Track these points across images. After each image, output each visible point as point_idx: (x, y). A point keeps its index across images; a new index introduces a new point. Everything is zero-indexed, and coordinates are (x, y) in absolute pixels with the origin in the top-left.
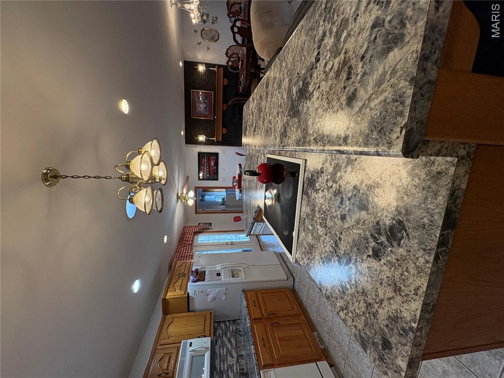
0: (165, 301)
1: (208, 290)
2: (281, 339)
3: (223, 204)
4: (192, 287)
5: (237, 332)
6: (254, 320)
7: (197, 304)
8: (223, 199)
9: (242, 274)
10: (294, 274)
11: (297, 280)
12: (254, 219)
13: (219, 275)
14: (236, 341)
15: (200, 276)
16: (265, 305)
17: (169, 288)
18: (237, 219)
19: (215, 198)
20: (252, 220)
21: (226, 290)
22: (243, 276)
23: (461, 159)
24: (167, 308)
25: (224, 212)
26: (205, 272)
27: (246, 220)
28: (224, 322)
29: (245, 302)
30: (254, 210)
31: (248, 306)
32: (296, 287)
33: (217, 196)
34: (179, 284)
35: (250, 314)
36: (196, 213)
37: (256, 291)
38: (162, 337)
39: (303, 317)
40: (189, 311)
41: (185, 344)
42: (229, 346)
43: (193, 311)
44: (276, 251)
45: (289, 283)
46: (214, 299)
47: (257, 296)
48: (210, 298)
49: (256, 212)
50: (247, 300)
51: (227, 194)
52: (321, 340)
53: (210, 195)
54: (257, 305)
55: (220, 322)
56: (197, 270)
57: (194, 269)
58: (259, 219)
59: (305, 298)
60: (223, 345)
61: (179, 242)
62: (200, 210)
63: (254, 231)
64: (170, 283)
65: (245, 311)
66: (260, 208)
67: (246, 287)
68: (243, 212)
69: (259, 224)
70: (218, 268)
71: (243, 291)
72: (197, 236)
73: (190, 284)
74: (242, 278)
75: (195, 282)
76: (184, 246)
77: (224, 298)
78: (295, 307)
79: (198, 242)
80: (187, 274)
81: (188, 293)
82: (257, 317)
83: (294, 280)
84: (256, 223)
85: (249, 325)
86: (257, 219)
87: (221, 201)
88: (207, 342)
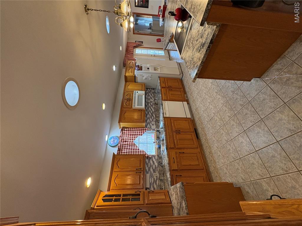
0: (126, 77)
1: (144, 75)
2: (171, 94)
3: (150, 28)
4: (137, 73)
5: (154, 92)
6: (162, 87)
7: (139, 80)
8: (150, 24)
9: (159, 70)
10: (183, 73)
11: (184, 75)
12: (169, 40)
13: (148, 69)
14: (154, 95)
15: (140, 68)
16: (168, 83)
17: (126, 72)
18: (159, 41)
19: (145, 23)
20: (168, 41)
21: (151, 76)
22: (160, 71)
23: (217, 26)
24: (126, 79)
25: (150, 34)
26: (142, 67)
27: (165, 41)
28: (149, 89)
29: (159, 81)
30: (170, 35)
31: (160, 83)
32: (183, 79)
33: (147, 21)
34: (130, 70)
35: (161, 85)
36: (134, 33)
37: (164, 78)
38: (126, 89)
39: (182, 89)
40: (135, 82)
41: (135, 92)
42: (151, 96)
43: (137, 82)
44: (178, 62)
45: (180, 77)
46: (146, 79)
47: (165, 79)
48: (144, 78)
49: (171, 37)
50: (160, 81)
51: (153, 21)
52: (187, 97)
53: (141, 20)
54: (164, 82)
55: (148, 88)
56: (138, 65)
57: (137, 65)
58: (172, 41)
59: (186, 83)
60: (149, 96)
61: (126, 52)
62: (136, 32)
63: (168, 48)
64: (126, 70)
65: (159, 84)
66: (173, 34)
67: (161, 75)
68: (163, 36)
69: (171, 43)
70: (148, 66)
71: (159, 77)
72: (135, 49)
73: (136, 71)
74: (159, 71)
75: (138, 70)
76: (129, 54)
77: (150, 79)
78: (180, 86)
79: (136, 53)
80: (133, 67)
81: (135, 75)
82: (163, 86)
83: (183, 76)
84: (170, 43)
85: (160, 89)
86: (171, 41)
87: (149, 25)
88: (144, 92)
